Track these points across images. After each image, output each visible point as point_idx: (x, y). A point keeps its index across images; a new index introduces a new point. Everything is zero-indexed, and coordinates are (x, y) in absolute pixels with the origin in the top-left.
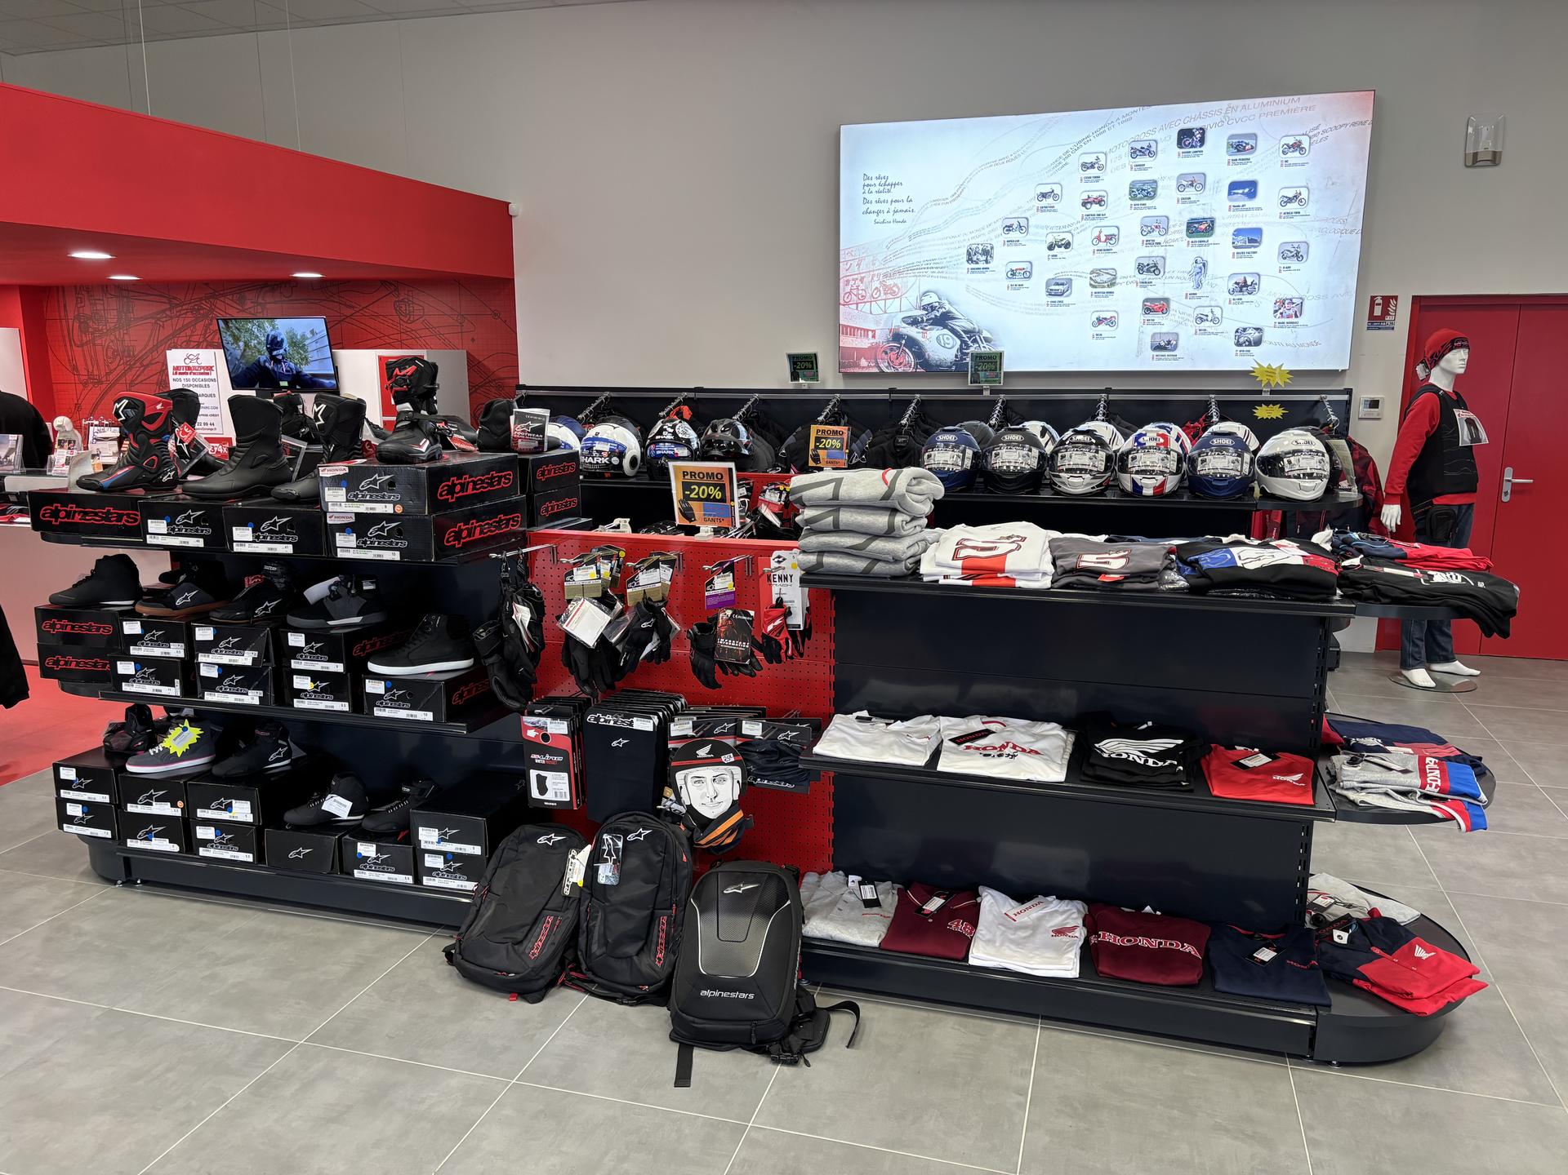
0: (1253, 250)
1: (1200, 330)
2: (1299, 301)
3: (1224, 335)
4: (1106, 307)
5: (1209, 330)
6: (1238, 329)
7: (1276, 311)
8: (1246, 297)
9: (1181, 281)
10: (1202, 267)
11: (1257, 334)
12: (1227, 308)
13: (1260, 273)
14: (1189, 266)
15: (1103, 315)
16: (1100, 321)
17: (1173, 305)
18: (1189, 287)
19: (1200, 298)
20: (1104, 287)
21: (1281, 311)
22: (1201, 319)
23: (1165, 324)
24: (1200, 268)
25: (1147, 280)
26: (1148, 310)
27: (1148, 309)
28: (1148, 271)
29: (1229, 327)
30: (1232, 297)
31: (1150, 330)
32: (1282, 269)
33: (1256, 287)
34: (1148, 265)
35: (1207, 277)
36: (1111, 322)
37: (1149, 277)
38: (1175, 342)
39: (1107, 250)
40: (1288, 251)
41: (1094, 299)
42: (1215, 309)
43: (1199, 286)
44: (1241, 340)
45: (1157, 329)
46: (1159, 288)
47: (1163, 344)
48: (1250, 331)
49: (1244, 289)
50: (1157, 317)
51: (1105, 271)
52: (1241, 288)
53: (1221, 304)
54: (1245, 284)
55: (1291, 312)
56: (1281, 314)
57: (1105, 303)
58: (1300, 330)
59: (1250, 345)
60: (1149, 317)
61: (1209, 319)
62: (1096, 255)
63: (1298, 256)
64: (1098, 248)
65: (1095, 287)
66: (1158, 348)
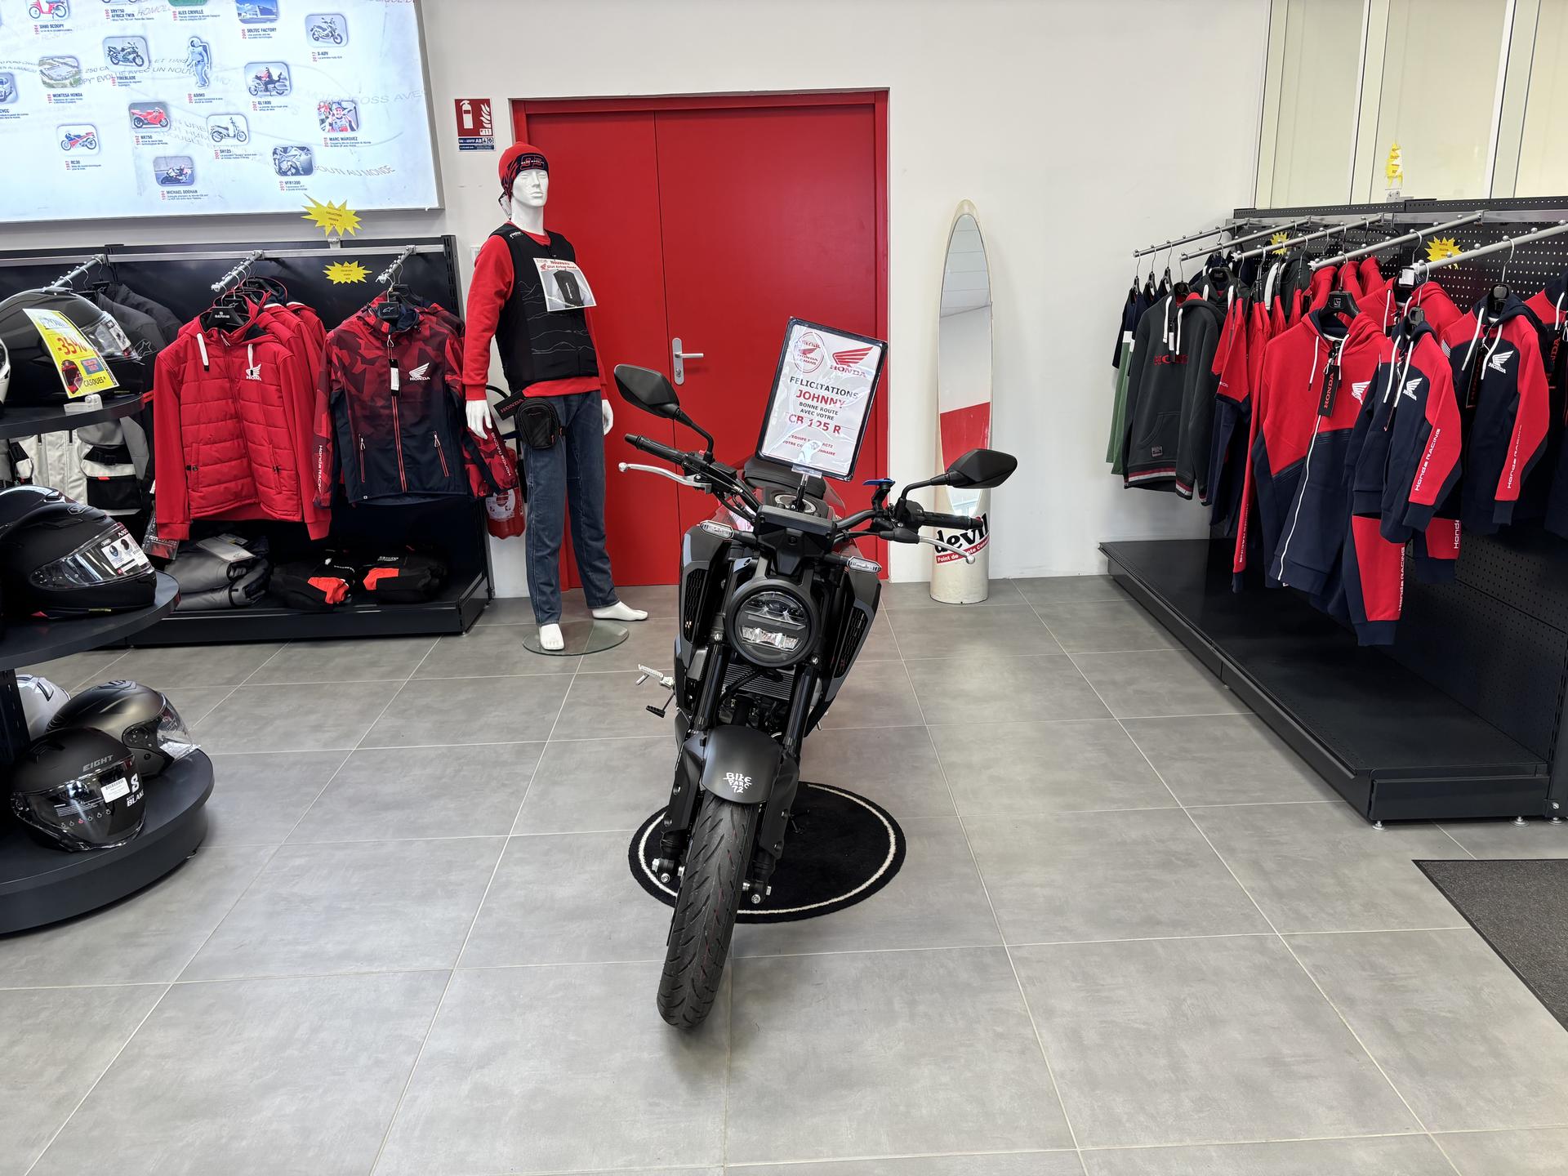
0: (268, 25)
1: (222, 151)
2: (350, 106)
3: (257, 157)
4: (77, 117)
5: (235, 151)
6: (275, 149)
7: (323, 121)
8: (276, 100)
9: (177, 75)
10: (202, 54)
11: (304, 157)
12: (253, 115)
13: (288, 62)
14: (185, 52)
15: (74, 131)
16: (72, 140)
17: (175, 113)
18: (191, 83)
19: (210, 100)
20: (64, 86)
21: (329, 120)
22: (219, 134)
23: (171, 143)
24: (201, 54)
25: (127, 75)
26: (139, 122)
27: (139, 120)
28: (126, 60)
29: (262, 144)
30: (257, 99)
31: (150, 152)
32: (317, 56)
33: (287, 83)
34: (123, 50)
35: (214, 69)
36: (89, 141)
37: (128, 68)
38: (189, 172)
39: (57, 26)
40: (319, 27)
41: (53, 105)
42: (235, 118)
43: (204, 81)
44: (285, 166)
45: (160, 151)
46: (148, 88)
47: (173, 174)
48: (293, 152)
49: (270, 86)
50: (156, 133)
51: (62, 60)
52: (266, 84)
53: (242, 110)
54: (270, 80)
55: (344, 122)
56: (331, 125)
57: (70, 111)
58: (360, 149)
59: (297, 173)
60: (143, 132)
61: (232, 134)
62: (43, 34)
63: (335, 36)
64: (39, 22)
65: (52, 86)
66: (167, 180)
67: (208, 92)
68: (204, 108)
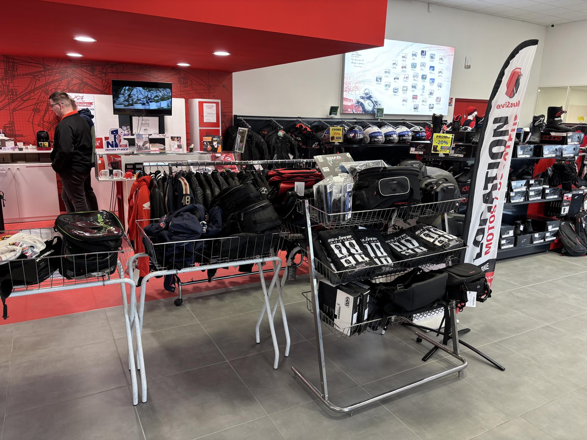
0: (433, 84)
1: (423, 104)
2: (440, 98)
8: (431, 96)
9: (420, 91)
11: (433, 106)
13: (434, 90)
14: (421, 87)
15: (404, 99)
17: (418, 97)
20: (405, 91)
21: (437, 100)
23: (417, 102)
24: (423, 88)
25: (413, 90)
26: (413, 98)
28: (414, 88)
29: (428, 104)
31: (413, 103)
32: (438, 90)
33: (433, 94)
34: (414, 86)
35: (425, 90)
36: (406, 101)
38: (418, 107)
39: (406, 81)
40: (439, 85)
42: (426, 99)
43: (423, 92)
44: (430, 107)
46: (416, 92)
51: (405, 87)
55: (439, 101)
57: (405, 95)
58: (440, 105)
59: (431, 109)
60: (413, 100)
61: (425, 101)
63: (441, 87)
64: (404, 80)
65: (403, 91)
66: (415, 108)
67: (423, 94)
68: (422, 97)
